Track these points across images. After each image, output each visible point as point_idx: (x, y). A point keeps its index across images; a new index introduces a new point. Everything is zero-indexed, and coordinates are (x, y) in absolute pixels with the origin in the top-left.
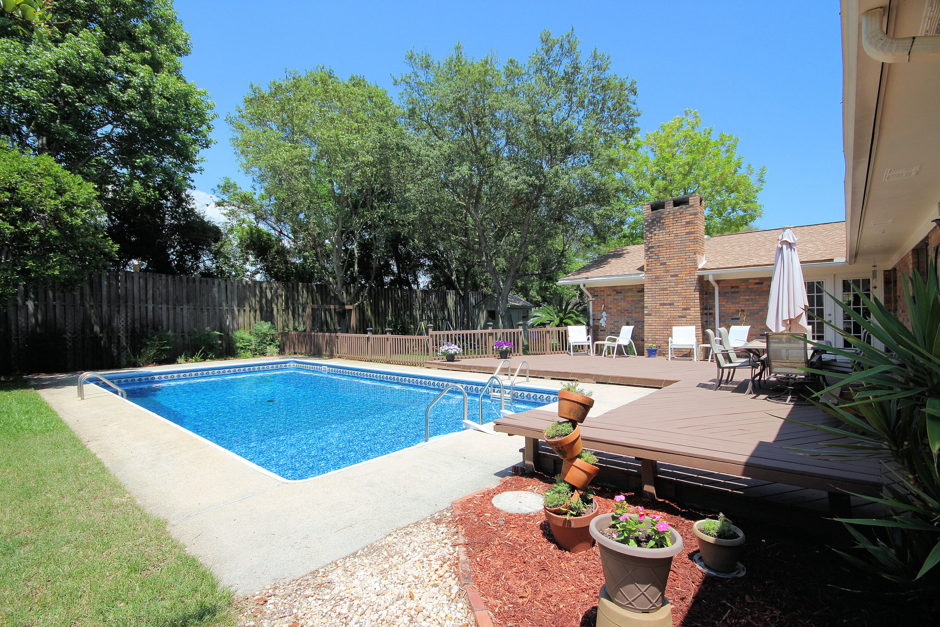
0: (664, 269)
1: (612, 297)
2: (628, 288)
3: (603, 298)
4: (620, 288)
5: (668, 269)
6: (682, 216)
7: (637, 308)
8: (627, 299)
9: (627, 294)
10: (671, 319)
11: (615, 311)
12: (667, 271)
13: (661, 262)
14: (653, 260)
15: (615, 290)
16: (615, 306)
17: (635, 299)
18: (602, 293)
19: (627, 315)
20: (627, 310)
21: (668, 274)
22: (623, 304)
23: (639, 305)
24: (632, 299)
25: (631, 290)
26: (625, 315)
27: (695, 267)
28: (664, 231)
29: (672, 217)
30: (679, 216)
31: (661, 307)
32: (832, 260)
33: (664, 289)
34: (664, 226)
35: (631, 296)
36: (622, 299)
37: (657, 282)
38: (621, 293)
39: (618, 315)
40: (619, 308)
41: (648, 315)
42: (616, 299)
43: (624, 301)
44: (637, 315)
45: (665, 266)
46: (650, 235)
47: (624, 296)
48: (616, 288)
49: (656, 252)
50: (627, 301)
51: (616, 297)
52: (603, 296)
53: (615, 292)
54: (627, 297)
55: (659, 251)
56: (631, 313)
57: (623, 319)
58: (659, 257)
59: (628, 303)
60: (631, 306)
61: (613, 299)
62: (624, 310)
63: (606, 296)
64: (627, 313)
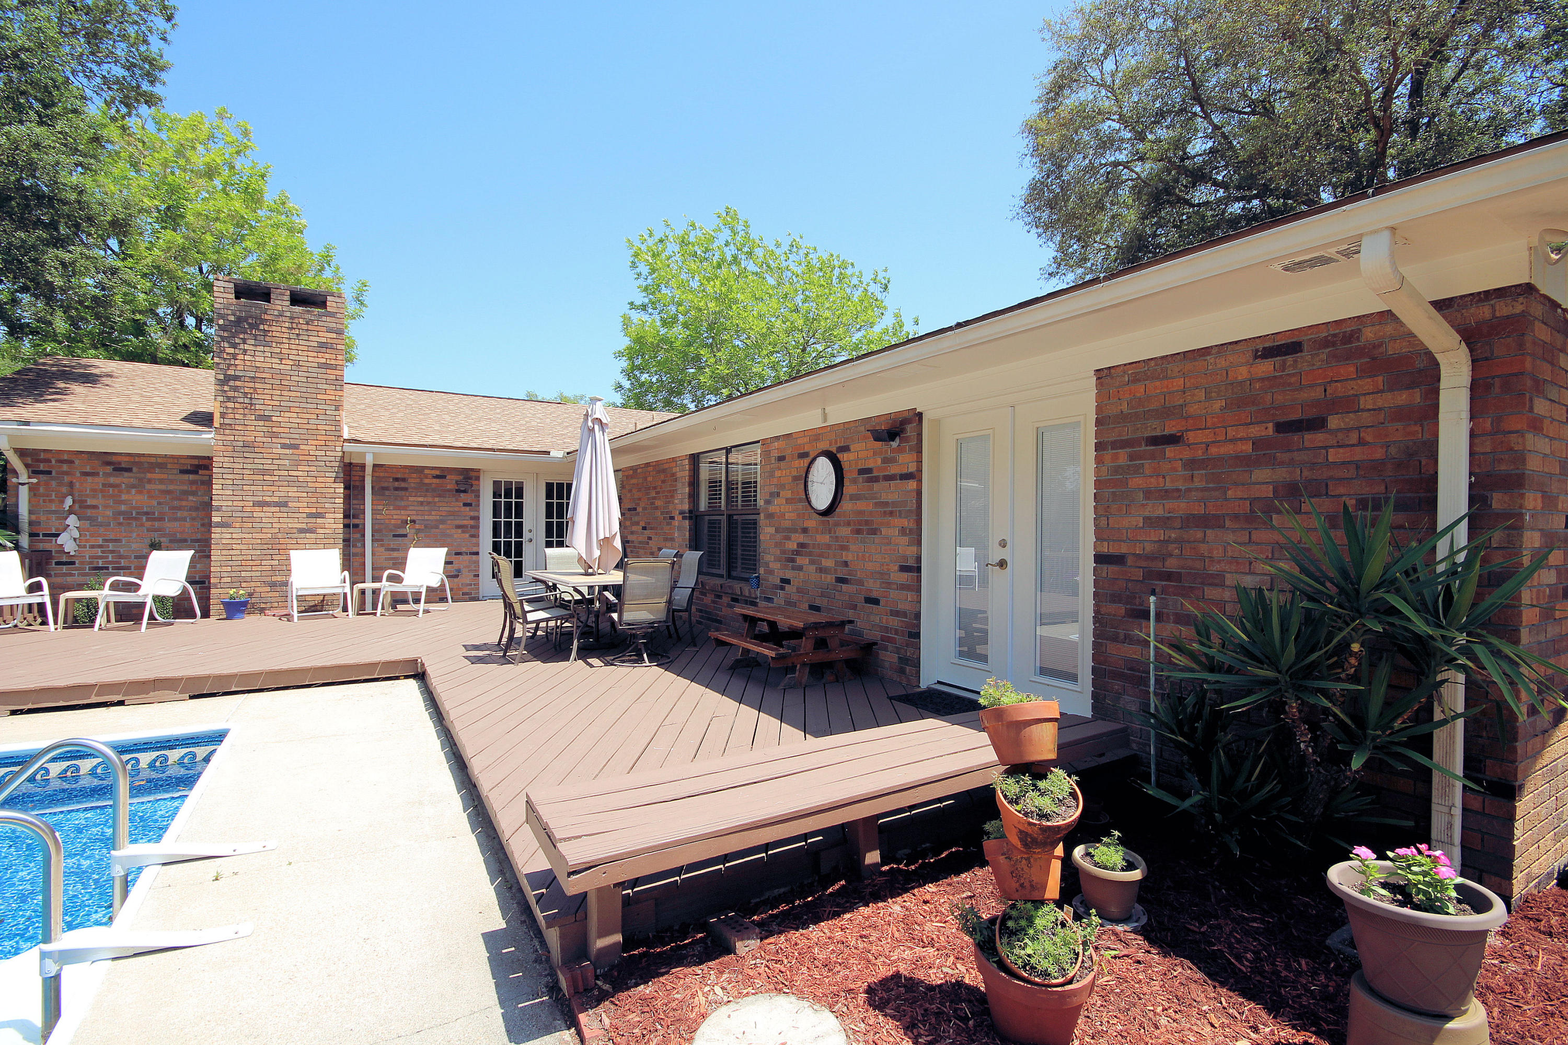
0: (265, 429)
1: (100, 480)
2: (153, 460)
3: (67, 479)
4: (127, 459)
5: (275, 430)
6: (310, 327)
7: (180, 508)
8: (148, 486)
9: (149, 475)
10: (280, 536)
11: (109, 513)
12: (274, 435)
13: (258, 413)
14: (237, 405)
15: (109, 463)
16: (111, 502)
17: (171, 487)
18: (65, 467)
20: (147, 513)
21: (275, 440)
22: (136, 499)
23: (184, 503)
24: (163, 487)
25: (159, 465)
26: (142, 525)
27: (337, 434)
28: (267, 349)
29: (287, 325)
30: (305, 327)
31: (257, 509)
33: (264, 472)
34: (268, 339)
35: (161, 481)
36: (131, 486)
37: (246, 455)
38: (129, 470)
39: (120, 524)
40: (123, 508)
41: (221, 525)
42: (111, 486)
43: (140, 492)
44: (177, 524)
45: (267, 423)
46: (232, 351)
47: (140, 480)
48: (114, 459)
49: (247, 390)
50: (149, 492)
51: (112, 480)
52: (67, 473)
53: (109, 469)
54: (150, 481)
55: (255, 389)
56: (161, 519)
57: (134, 535)
58: (254, 401)
59: (150, 497)
60: (159, 503)
61: (104, 485)
62: (138, 513)
63: (78, 475)
64: (148, 519)
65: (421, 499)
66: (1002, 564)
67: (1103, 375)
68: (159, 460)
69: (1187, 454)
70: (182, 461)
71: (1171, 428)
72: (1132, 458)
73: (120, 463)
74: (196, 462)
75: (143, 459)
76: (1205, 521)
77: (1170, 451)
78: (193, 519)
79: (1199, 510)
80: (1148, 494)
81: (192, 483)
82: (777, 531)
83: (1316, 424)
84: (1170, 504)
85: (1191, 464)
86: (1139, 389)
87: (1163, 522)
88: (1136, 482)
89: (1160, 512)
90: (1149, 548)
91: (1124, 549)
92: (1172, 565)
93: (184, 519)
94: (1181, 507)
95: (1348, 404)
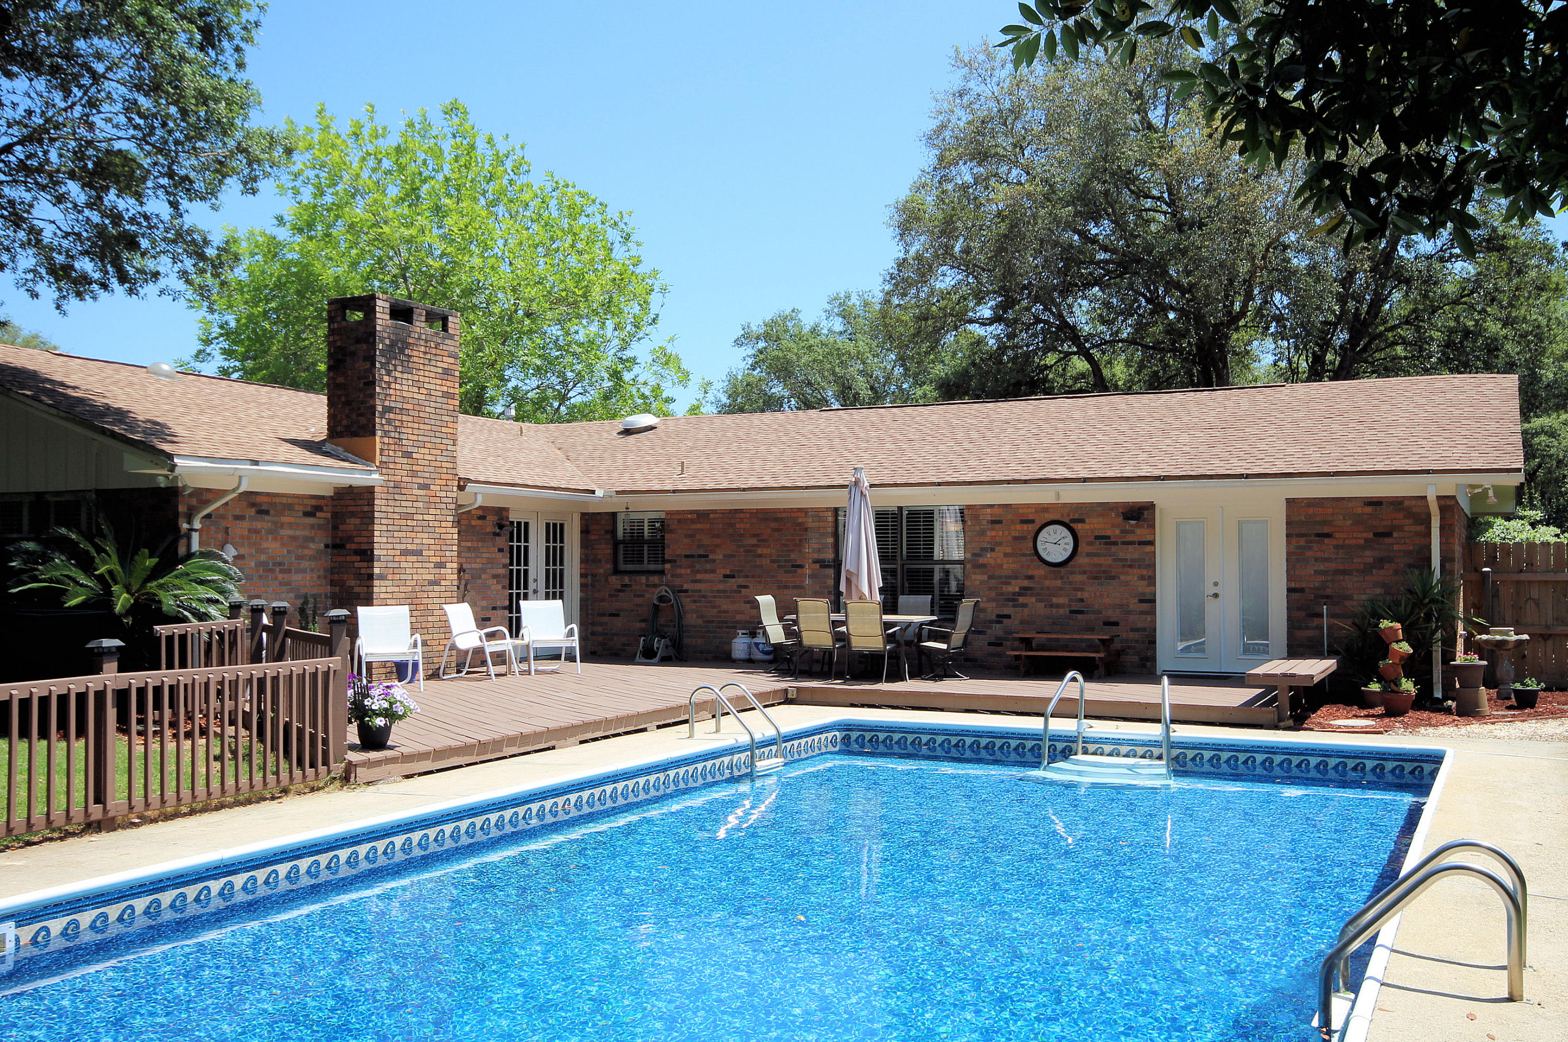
0: (408, 467)
1: (245, 524)
2: (284, 501)
3: (223, 524)
4: (266, 499)
5: (415, 468)
6: (439, 352)
7: (300, 558)
8: (280, 531)
9: (281, 518)
10: (417, 589)
11: (253, 564)
12: (414, 474)
13: (405, 449)
14: (391, 441)
15: (253, 505)
17: (298, 533)
19: (280, 576)
20: (280, 564)
21: (414, 480)
22: (272, 546)
23: (306, 552)
24: (291, 532)
25: (290, 507)
26: (276, 578)
27: (454, 472)
28: (410, 376)
29: (422, 349)
30: (434, 351)
31: (403, 558)
32: (593, 492)
33: (407, 516)
34: (410, 365)
35: (291, 525)
36: (270, 532)
37: (397, 497)
38: (267, 512)
39: (261, 577)
40: (263, 558)
41: (382, 577)
43: (275, 539)
45: (410, 461)
46: (386, 378)
48: (259, 499)
49: (398, 424)
50: (282, 538)
51: (258, 525)
53: (254, 511)
54: (282, 525)
55: (402, 421)
56: (289, 571)
57: (270, 590)
58: (402, 436)
59: (283, 545)
60: (289, 552)
61: (250, 530)
62: (274, 564)
63: (231, 518)
64: (281, 571)
65: (469, 544)
66: (1216, 595)
67: (1289, 502)
68: (290, 501)
69: (1335, 542)
70: (306, 501)
71: (1326, 530)
72: (1307, 542)
73: (261, 504)
74: (314, 502)
75: (277, 500)
76: (1344, 572)
77: (1326, 540)
78: (312, 570)
79: (1341, 567)
80: (1316, 560)
81: (312, 527)
82: (990, 577)
83: (1389, 535)
84: (1327, 564)
85: (1337, 547)
86: (1311, 511)
87: (1324, 573)
88: (1309, 554)
89: (1322, 568)
90: (1317, 584)
91: (1304, 585)
92: (1329, 592)
93: (303, 571)
94: (1333, 566)
95: (1400, 528)
